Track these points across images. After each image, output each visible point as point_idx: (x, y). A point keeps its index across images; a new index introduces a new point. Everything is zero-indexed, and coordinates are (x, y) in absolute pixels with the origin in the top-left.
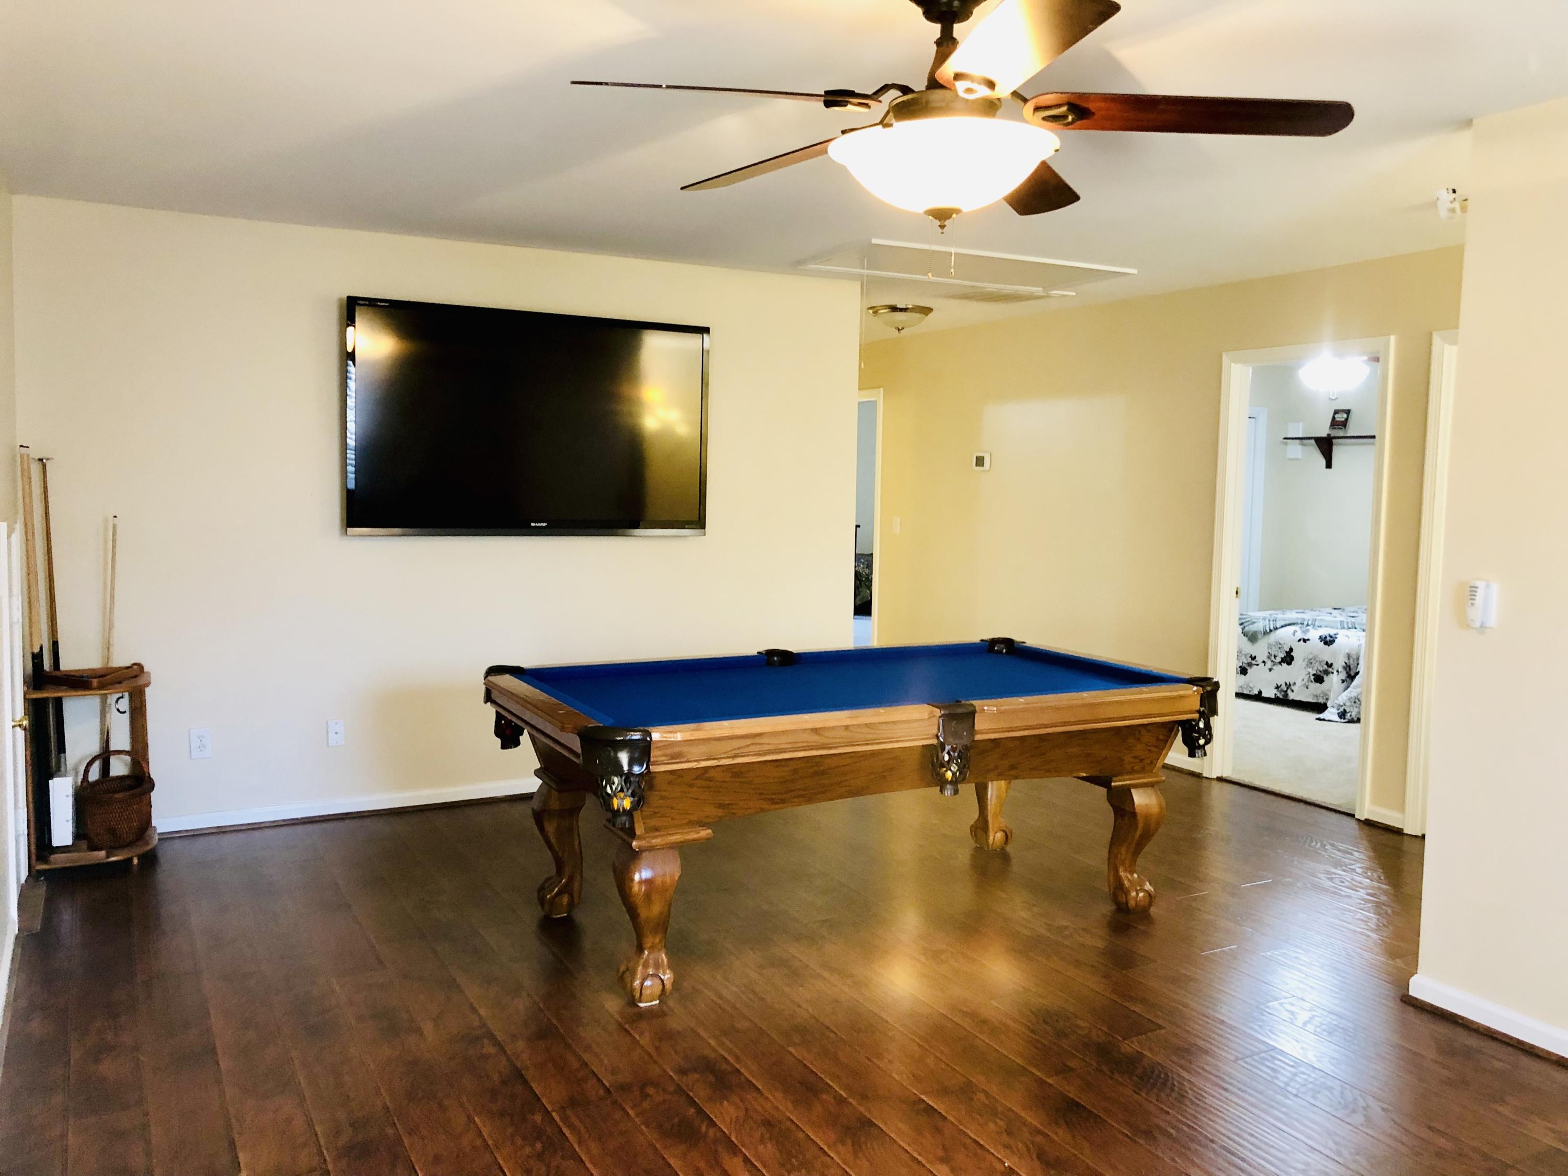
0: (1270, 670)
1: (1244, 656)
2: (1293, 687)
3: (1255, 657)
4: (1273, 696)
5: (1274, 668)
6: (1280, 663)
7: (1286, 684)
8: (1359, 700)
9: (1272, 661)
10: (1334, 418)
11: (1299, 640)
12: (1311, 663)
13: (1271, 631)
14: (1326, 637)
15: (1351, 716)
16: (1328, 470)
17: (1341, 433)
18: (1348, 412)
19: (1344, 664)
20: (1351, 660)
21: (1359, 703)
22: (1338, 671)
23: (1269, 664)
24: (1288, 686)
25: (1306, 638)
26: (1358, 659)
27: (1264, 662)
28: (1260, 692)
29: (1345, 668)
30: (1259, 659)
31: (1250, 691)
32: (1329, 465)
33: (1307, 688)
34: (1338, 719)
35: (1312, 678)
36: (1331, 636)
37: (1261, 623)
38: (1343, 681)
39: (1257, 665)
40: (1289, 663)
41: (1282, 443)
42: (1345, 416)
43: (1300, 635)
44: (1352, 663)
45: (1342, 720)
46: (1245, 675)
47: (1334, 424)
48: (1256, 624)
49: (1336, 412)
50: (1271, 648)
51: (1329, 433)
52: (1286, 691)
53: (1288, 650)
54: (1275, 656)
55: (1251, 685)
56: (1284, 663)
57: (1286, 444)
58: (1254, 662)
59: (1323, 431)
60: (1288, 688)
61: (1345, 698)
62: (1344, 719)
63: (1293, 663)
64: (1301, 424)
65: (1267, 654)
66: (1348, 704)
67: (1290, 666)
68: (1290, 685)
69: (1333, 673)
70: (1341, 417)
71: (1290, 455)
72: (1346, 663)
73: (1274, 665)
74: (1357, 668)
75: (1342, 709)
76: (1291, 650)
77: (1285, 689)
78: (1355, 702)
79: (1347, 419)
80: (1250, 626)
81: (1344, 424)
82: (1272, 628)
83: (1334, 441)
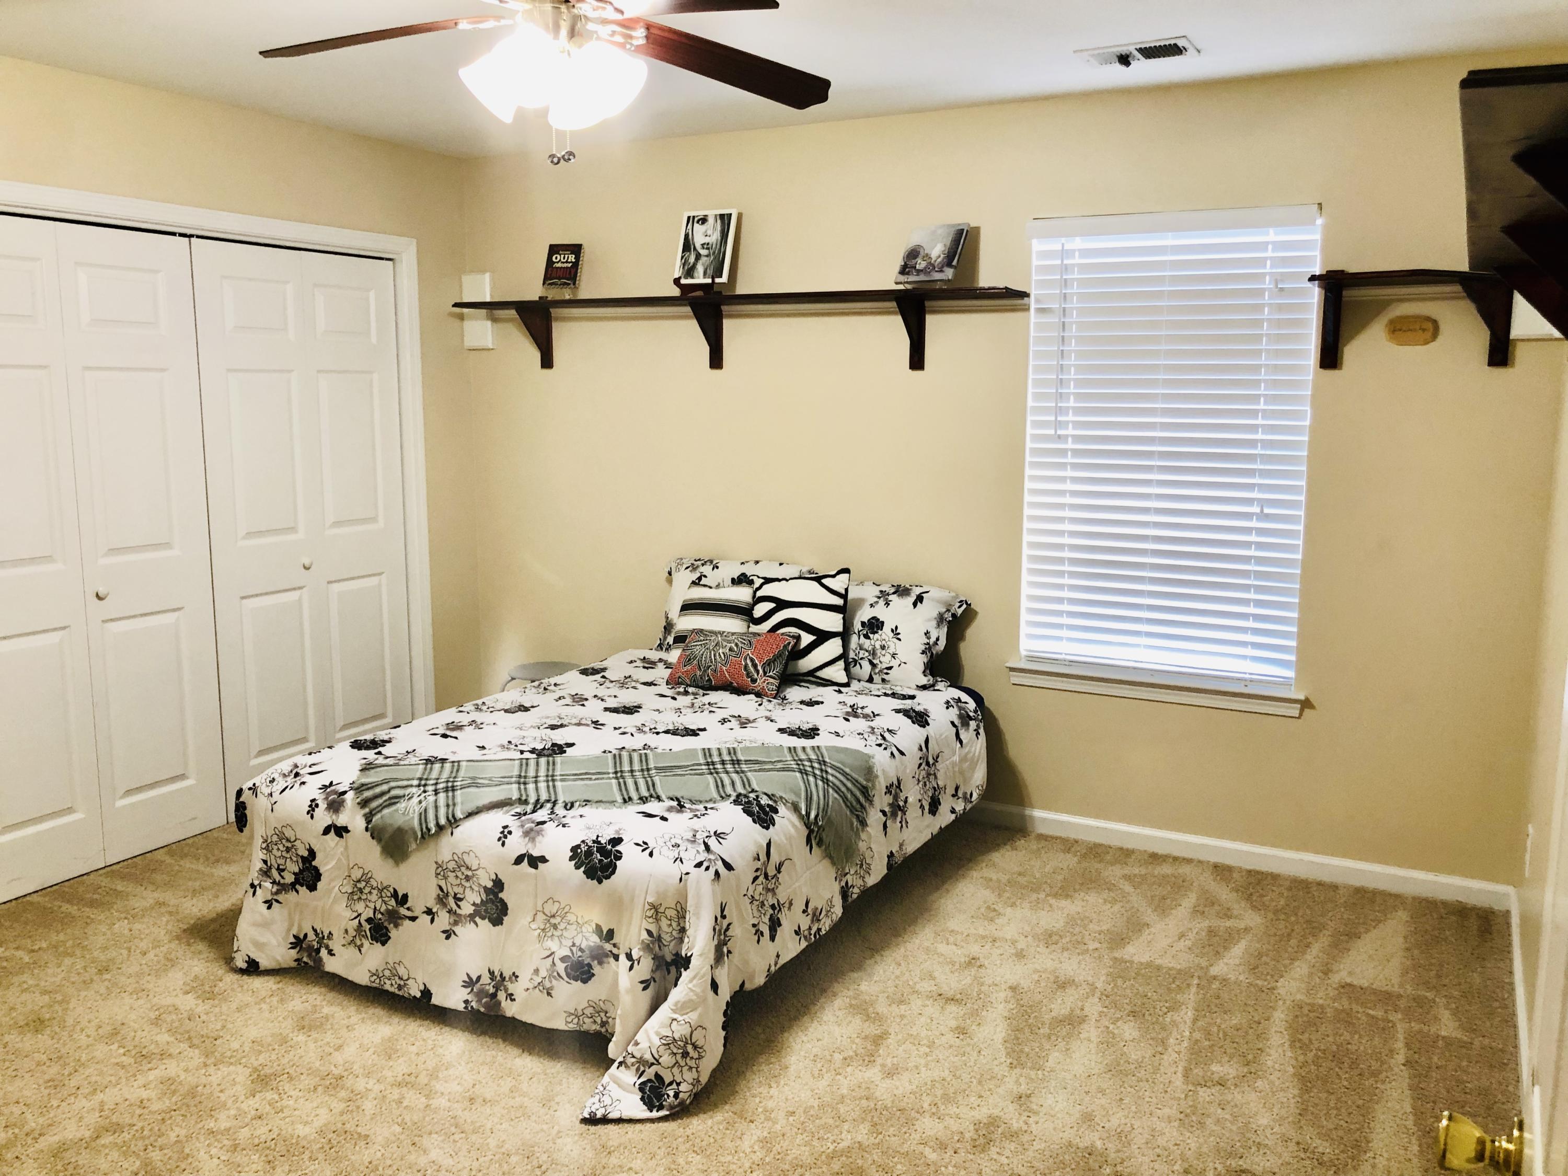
0: (448, 934)
1: (375, 892)
2: (512, 988)
3: (405, 897)
4: (461, 1007)
5: (457, 929)
6: (472, 917)
7: (491, 973)
8: (695, 1047)
9: (450, 912)
10: (550, 262)
11: (519, 860)
12: (555, 927)
13: (440, 828)
14: (589, 853)
15: (676, 1095)
16: (546, 371)
17: (567, 295)
18: (576, 249)
19: (645, 935)
20: (664, 923)
21: (696, 1055)
22: (629, 956)
23: (443, 919)
24: (499, 980)
25: (536, 853)
26: (681, 914)
27: (429, 912)
28: (427, 993)
29: (647, 948)
30: (418, 903)
31: (400, 987)
32: (547, 362)
33: (549, 994)
34: (641, 1112)
35: (561, 967)
36: (602, 850)
37: (415, 800)
38: (646, 984)
39: (413, 919)
40: (497, 921)
41: (452, 315)
42: (572, 258)
43: (517, 844)
44: (667, 929)
45: (655, 1114)
46: (383, 943)
47: (552, 275)
48: (402, 805)
49: (554, 249)
50: (445, 878)
51: (544, 295)
52: (494, 995)
53: (490, 884)
54: (457, 899)
55: (402, 971)
56: (483, 918)
57: (461, 317)
58: (403, 911)
59: (533, 290)
60: (497, 988)
61: (657, 1042)
62: (661, 1108)
63: (506, 919)
64: (487, 275)
65: (435, 892)
66: (666, 1059)
67: (499, 928)
68: (503, 979)
69: (616, 958)
70: (563, 260)
71: (471, 341)
72: (649, 933)
73: (456, 923)
74: (681, 940)
75: (650, 1073)
76: (499, 884)
77: (492, 990)
78: (685, 1054)
79: (576, 265)
80: (386, 811)
81: (570, 275)
82: (443, 821)
83: (554, 312)
